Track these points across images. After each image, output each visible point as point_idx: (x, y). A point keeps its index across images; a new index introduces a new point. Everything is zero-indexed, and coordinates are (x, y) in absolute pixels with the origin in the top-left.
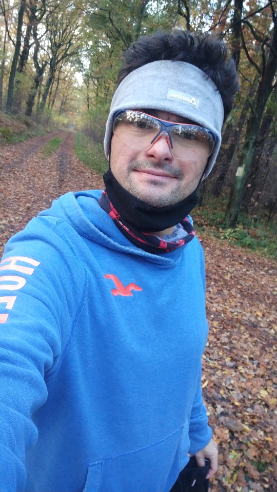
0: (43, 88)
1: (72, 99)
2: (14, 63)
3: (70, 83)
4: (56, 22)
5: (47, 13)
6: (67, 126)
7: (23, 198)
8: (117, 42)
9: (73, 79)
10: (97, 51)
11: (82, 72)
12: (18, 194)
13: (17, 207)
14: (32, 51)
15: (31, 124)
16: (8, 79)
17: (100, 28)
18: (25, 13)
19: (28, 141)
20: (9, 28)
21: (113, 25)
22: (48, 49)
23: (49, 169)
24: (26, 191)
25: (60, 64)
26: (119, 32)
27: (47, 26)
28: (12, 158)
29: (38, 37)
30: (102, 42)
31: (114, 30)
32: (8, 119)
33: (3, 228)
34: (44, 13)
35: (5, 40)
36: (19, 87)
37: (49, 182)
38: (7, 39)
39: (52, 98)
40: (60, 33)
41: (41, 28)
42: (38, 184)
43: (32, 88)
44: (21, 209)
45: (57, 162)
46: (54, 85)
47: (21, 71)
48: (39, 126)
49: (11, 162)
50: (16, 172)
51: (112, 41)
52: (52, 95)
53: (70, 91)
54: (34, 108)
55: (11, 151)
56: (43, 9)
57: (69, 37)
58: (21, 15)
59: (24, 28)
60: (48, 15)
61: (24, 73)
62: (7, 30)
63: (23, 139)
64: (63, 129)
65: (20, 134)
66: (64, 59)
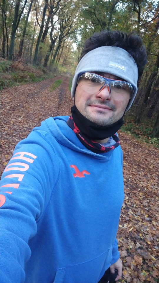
0: (54, 52)
1: (69, 58)
2: (39, 37)
3: (70, 49)
4: (64, 15)
5: (59, 9)
6: (66, 73)
7: (38, 113)
8: (98, 26)
9: (71, 47)
10: (85, 31)
11: (76, 43)
12: (35, 111)
13: (34, 118)
14: (49, 30)
15: (46, 71)
16: (36, 46)
17: (88, 18)
18: (47, 9)
19: (44, 81)
20: (38, 17)
21: (96, 16)
22: (58, 30)
23: (53, 97)
24: (40, 109)
25: (65, 38)
26: (99, 21)
27: (59, 17)
28: (34, 90)
29: (53, 23)
30: (89, 26)
31: (96, 19)
32: (33, 69)
33: (26, 129)
34: (58, 9)
35: (35, 24)
36: (41, 50)
37: (53, 105)
38: (36, 24)
39: (59, 57)
40: (66, 21)
41: (56, 18)
42: (47, 106)
43: (48, 51)
44: (36, 119)
45: (58, 93)
46: (60, 50)
47: (43, 42)
48: (50, 73)
49: (33, 93)
50: (35, 98)
51: (94, 25)
52: (59, 56)
53: (69, 54)
54: (49, 63)
55: (34, 86)
56: (57, 7)
57: (71, 23)
58: (45, 10)
59: (46, 18)
60: (60, 11)
61: (44, 43)
62: (37, 19)
63: (41, 80)
64: (64, 75)
65: (40, 77)
66: (67, 35)
